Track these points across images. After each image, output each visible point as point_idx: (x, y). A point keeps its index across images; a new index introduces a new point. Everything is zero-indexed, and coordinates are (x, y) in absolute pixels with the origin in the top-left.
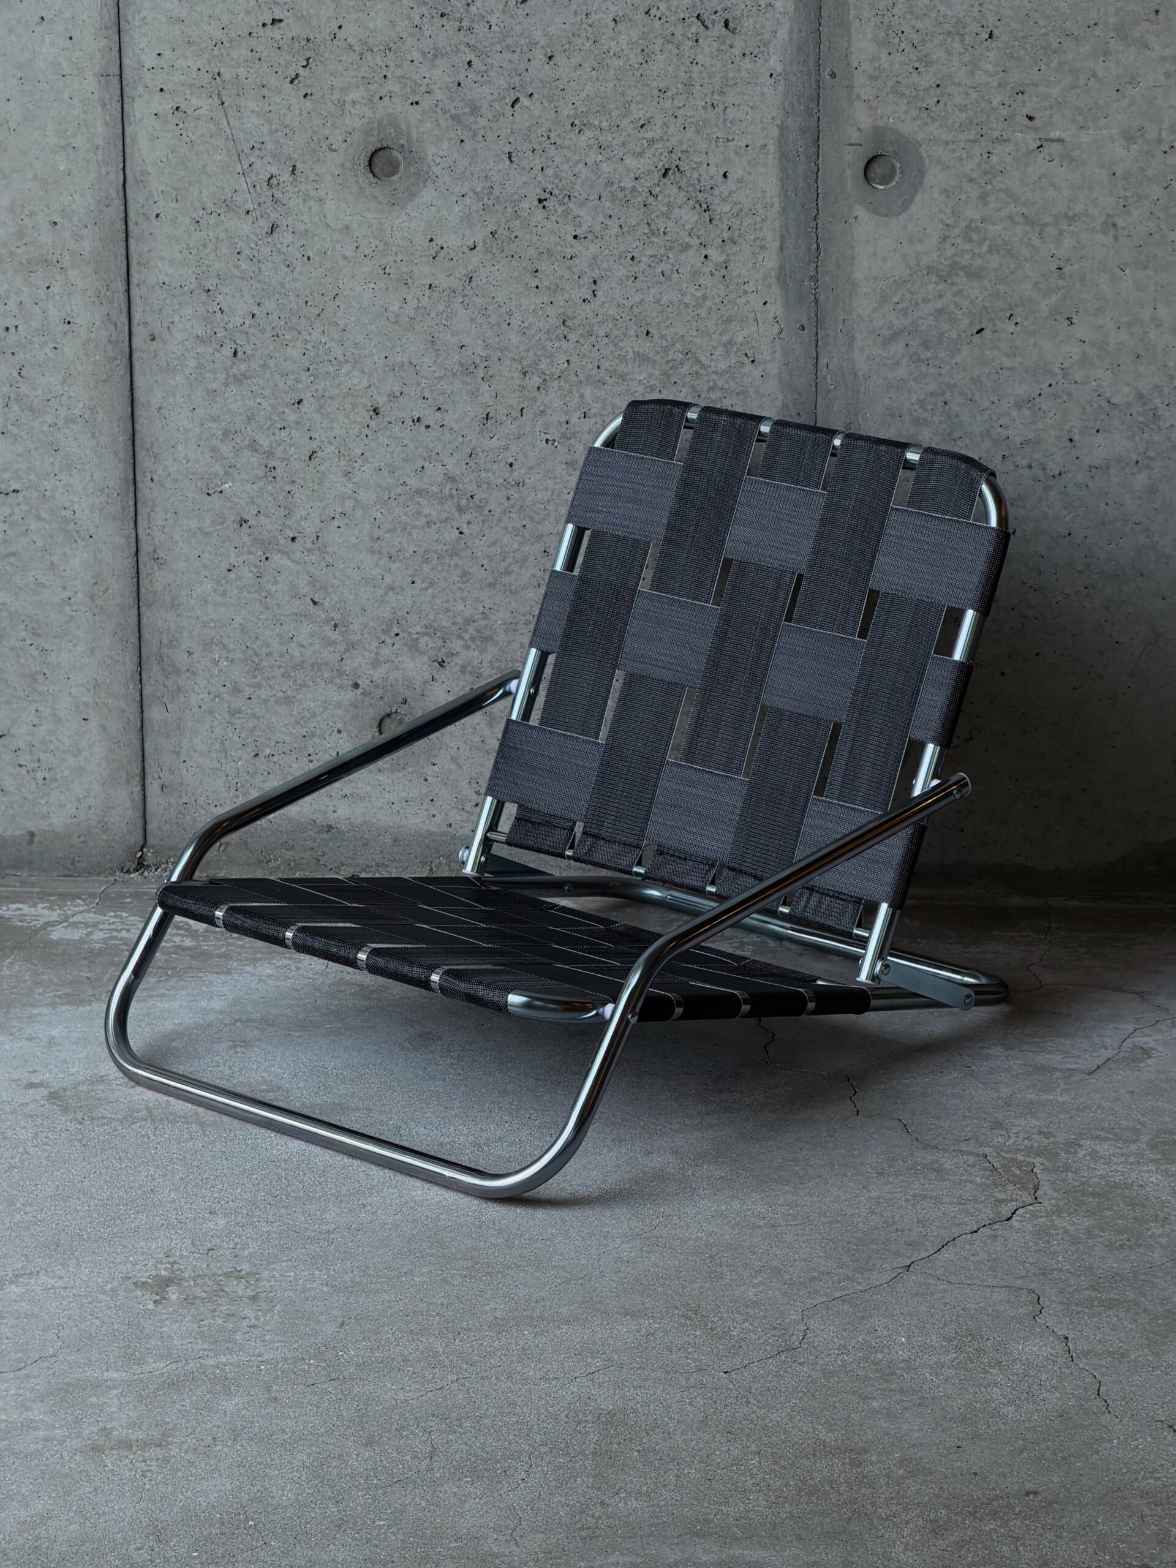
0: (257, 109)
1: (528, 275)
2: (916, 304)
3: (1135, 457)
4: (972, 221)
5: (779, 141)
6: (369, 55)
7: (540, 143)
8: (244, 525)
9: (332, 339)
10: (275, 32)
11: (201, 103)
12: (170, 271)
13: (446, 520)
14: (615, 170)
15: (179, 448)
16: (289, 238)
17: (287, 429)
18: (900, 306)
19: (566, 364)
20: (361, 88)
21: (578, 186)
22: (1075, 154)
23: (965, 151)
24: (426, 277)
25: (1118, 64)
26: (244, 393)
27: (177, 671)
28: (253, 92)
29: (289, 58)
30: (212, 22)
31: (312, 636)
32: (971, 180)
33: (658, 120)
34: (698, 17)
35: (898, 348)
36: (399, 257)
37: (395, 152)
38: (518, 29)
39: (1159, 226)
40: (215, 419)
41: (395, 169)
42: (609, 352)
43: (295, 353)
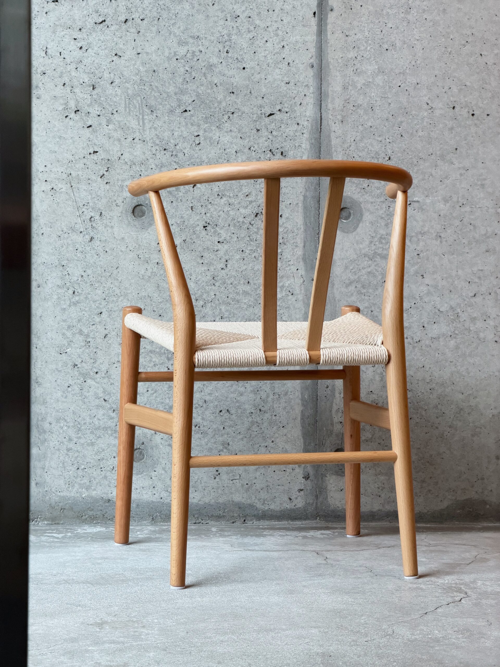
0: (86, 189)
1: (199, 258)
2: (360, 270)
3: (450, 334)
4: (382, 235)
5: (303, 201)
6: (134, 167)
7: (205, 203)
8: (76, 367)
9: (116, 286)
10: (95, 157)
11: (63, 186)
12: (47, 257)
13: (162, 364)
14: (236, 214)
15: (49, 334)
16: (98, 243)
17: (95, 325)
18: (353, 271)
19: (214, 296)
20: (130, 180)
21: (220, 221)
22: (424, 207)
23: (379, 206)
24: (156, 259)
25: (441, 170)
26: (77, 309)
27: (45, 432)
28: (85, 182)
29: (100, 167)
30: (68, 153)
31: (104, 415)
32: (382, 218)
33: (254, 193)
34: (270, 150)
35: (352, 288)
36: (145, 251)
37: (143, 207)
38: (196, 155)
39: (458, 237)
40: (64, 321)
41: (143, 214)
42: (232, 291)
43: (99, 292)
